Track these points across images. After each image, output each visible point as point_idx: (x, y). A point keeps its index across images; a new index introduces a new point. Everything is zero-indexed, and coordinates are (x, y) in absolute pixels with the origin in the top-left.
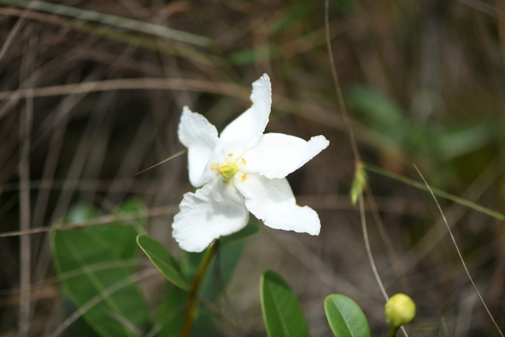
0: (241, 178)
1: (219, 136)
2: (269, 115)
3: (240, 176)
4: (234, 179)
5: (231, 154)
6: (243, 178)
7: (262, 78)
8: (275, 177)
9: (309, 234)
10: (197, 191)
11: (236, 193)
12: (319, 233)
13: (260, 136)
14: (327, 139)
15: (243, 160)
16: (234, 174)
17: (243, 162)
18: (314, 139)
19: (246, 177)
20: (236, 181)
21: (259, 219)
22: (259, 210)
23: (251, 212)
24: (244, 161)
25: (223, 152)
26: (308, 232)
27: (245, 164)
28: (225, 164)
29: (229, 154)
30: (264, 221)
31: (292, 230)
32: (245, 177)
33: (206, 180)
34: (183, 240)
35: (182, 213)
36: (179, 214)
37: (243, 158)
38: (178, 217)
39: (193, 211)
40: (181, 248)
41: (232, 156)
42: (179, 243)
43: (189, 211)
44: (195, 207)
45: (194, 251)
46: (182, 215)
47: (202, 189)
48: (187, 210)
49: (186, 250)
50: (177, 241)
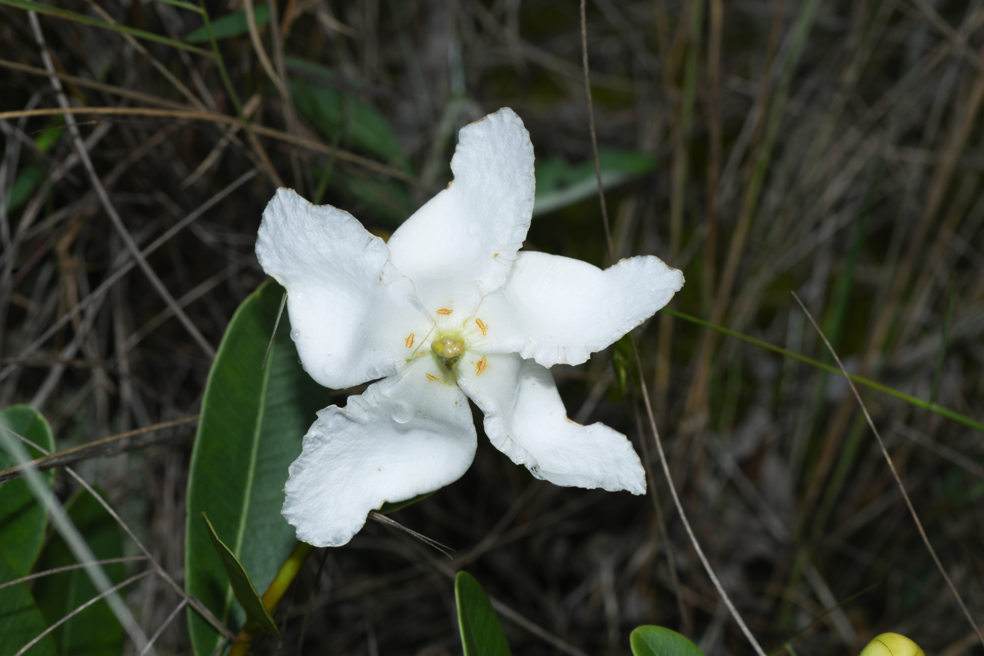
0: (474, 368)
3: (471, 363)
5: (446, 310)
6: (477, 368)
8: (561, 362)
9: (630, 493)
10: (350, 400)
11: (456, 403)
12: (645, 490)
15: (479, 323)
17: (480, 329)
18: (628, 265)
19: (485, 366)
20: (462, 376)
21: (518, 463)
22: (512, 440)
24: (483, 324)
25: (416, 303)
26: (628, 489)
27: (484, 334)
29: (441, 309)
30: (532, 469)
31: (599, 487)
32: (483, 364)
33: (376, 373)
34: (304, 519)
35: (306, 455)
36: (300, 458)
37: (479, 320)
38: (298, 466)
39: (326, 448)
40: (300, 538)
41: (451, 315)
42: (297, 527)
43: (320, 448)
44: (332, 438)
45: (329, 545)
46: (305, 459)
47: (363, 394)
48: (317, 446)
49: (310, 542)
50: (292, 522)
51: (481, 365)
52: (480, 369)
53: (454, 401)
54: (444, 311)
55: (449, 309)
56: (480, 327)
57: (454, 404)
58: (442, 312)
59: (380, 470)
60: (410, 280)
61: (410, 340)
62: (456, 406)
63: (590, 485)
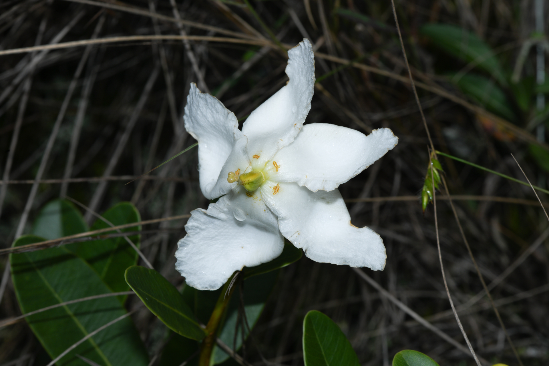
0: (272, 190)
1: (240, 128)
2: (311, 99)
3: (270, 187)
4: (262, 191)
5: (257, 156)
6: (274, 190)
7: (301, 43)
8: (321, 189)
9: (370, 269)
10: (211, 206)
11: (265, 210)
12: (384, 268)
13: (299, 129)
14: (396, 133)
15: (275, 164)
16: (262, 184)
17: (275, 168)
18: (376, 133)
19: (279, 189)
20: (264, 195)
21: (298, 247)
22: (299, 234)
23: (286, 238)
24: (277, 165)
25: (245, 151)
26: (369, 267)
27: (277, 171)
28: (249, 170)
29: (255, 155)
30: (306, 251)
31: (346, 264)
32: (277, 188)
33: (223, 191)
34: (191, 273)
35: (188, 237)
36: (185, 237)
37: (275, 162)
38: (184, 243)
39: (204, 233)
40: (189, 284)
41: (259, 158)
42: (186, 278)
43: (198, 233)
44: (207, 227)
45: (206, 289)
46: (188, 239)
47: (216, 203)
48: (197, 232)
49: (195, 287)
50: (183, 275)
51: (276, 189)
52: (275, 191)
53: (264, 210)
54: (256, 157)
55: (259, 156)
56: (275, 166)
57: (264, 211)
58: (255, 157)
59: (242, 248)
60: (247, 138)
61: (238, 172)
62: (265, 212)
63: (338, 263)
